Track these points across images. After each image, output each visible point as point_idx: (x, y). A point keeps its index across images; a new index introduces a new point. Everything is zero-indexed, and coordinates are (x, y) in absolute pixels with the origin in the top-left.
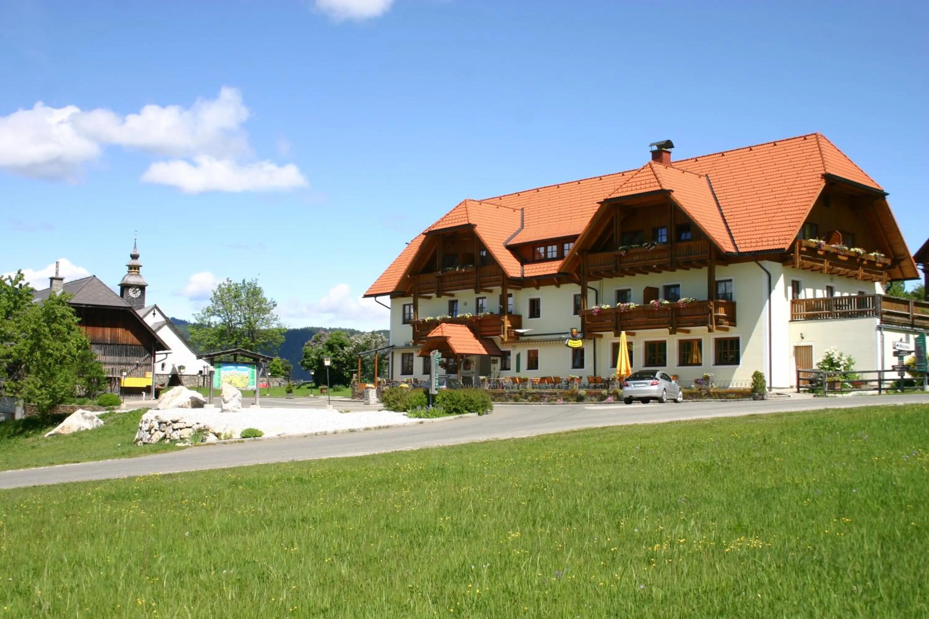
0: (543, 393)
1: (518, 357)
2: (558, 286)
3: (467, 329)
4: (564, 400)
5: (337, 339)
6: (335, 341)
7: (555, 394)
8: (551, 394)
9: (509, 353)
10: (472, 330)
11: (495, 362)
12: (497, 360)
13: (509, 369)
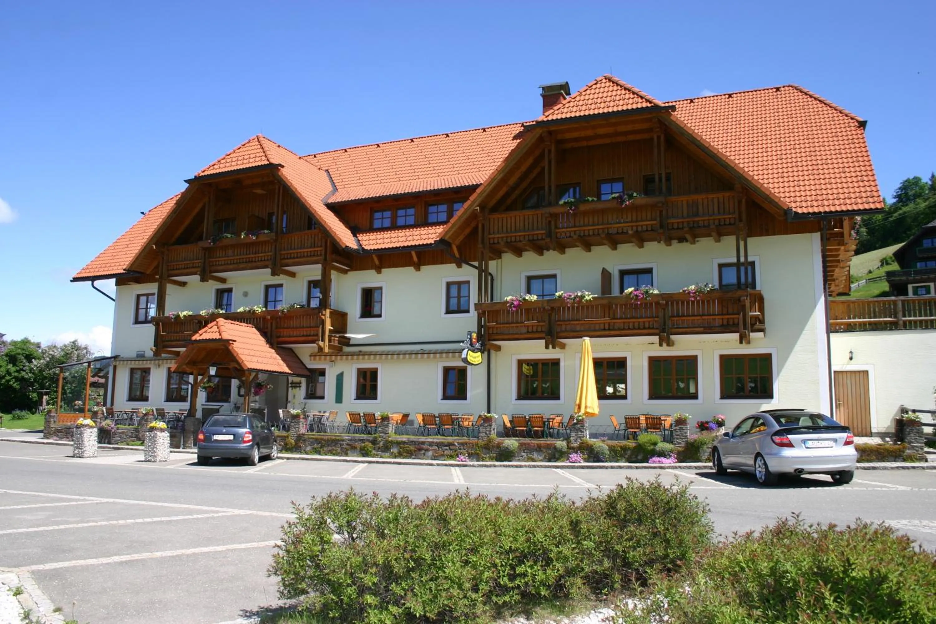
0: (423, 443)
1: (340, 378)
2: (418, 269)
3: (254, 330)
4: (471, 456)
5: (23, 349)
6: (19, 351)
7: (450, 445)
8: (439, 445)
9: (322, 373)
10: (264, 333)
11: (297, 385)
12: (300, 383)
13: (322, 398)
